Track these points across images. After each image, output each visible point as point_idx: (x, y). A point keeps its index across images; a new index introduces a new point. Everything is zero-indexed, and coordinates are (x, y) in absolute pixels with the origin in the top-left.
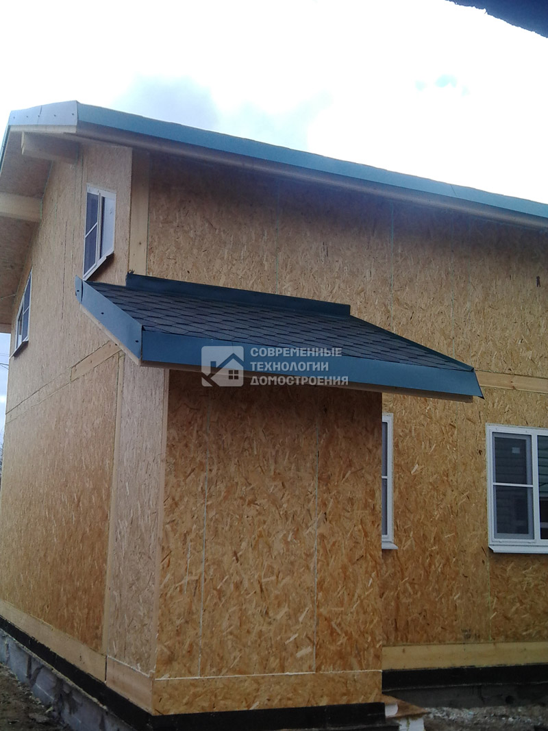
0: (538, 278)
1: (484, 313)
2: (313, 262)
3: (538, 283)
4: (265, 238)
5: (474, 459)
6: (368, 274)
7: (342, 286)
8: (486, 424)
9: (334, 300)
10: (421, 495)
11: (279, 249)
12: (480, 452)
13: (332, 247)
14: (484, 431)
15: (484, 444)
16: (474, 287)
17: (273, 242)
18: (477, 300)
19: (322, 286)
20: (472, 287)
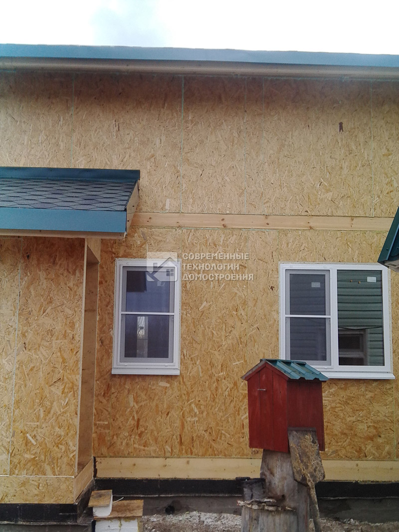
0: (341, 124)
1: (279, 162)
2: (105, 137)
3: (341, 128)
4: (61, 123)
5: (265, 295)
6: (158, 141)
7: (133, 154)
8: (279, 262)
9: (125, 167)
10: (209, 328)
11: (74, 131)
12: (272, 288)
13: (124, 123)
14: (277, 269)
15: (276, 281)
16: (268, 141)
17: (68, 125)
18: (271, 152)
19: (113, 157)
20: (266, 141)
